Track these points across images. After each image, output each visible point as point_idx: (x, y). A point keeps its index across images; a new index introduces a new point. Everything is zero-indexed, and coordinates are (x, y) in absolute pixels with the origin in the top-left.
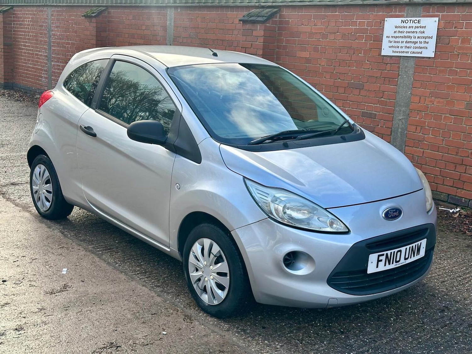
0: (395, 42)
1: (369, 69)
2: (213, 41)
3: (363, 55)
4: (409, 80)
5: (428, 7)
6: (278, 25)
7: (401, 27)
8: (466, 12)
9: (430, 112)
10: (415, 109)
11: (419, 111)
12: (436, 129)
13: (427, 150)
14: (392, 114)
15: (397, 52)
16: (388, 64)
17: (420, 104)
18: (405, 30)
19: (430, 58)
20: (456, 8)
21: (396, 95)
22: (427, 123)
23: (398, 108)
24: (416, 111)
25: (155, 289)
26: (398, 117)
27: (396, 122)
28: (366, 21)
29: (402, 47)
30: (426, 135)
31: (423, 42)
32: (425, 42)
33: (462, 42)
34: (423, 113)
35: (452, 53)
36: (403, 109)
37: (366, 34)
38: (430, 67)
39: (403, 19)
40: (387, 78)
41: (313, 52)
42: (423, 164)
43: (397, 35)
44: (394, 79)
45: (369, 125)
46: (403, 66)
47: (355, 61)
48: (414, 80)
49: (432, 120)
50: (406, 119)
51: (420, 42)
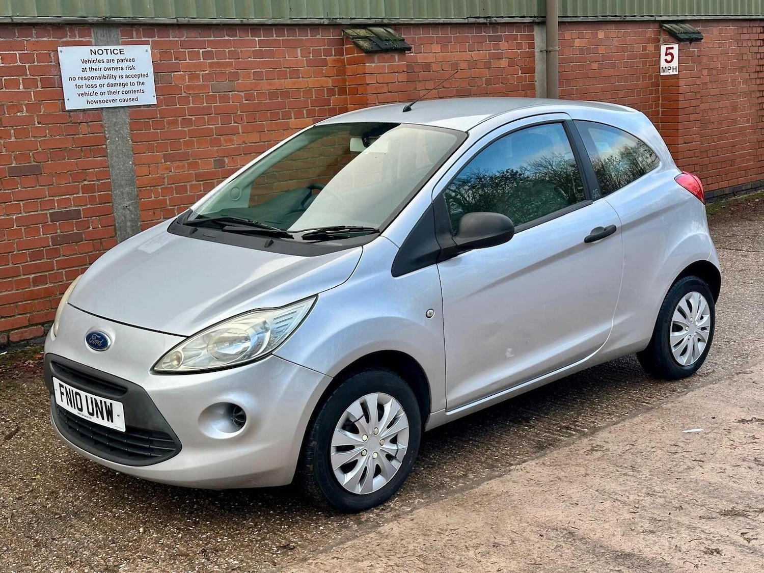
0: (87, 86)
1: (45, 136)
3: (27, 114)
4: (126, 144)
5: (128, 28)
7: (93, 62)
8: (185, 37)
9: (169, 184)
10: (147, 186)
11: (153, 186)
12: (182, 206)
14: (110, 203)
15: (96, 102)
16: (81, 124)
17: (150, 176)
18: (102, 65)
19: (149, 106)
20: (171, 31)
22: (168, 201)
23: (117, 191)
24: (148, 188)
26: (122, 204)
27: (119, 214)
28: (16, 52)
29: (102, 94)
31: (136, 84)
32: (139, 83)
33: (190, 79)
34: (159, 188)
35: (179, 95)
36: (127, 189)
37: (24, 77)
38: (153, 119)
39: (93, 48)
40: (85, 147)
43: (89, 74)
44: (100, 147)
45: (71, 232)
46: (109, 122)
47: (11, 128)
48: (133, 142)
49: (175, 195)
50: (135, 204)
51: (130, 83)
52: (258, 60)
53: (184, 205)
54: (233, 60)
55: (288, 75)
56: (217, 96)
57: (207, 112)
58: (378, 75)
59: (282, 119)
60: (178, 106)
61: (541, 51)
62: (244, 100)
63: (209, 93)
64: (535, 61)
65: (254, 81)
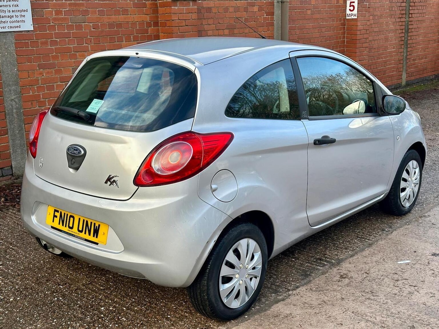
4: (12, 57)
9: (42, 84)
10: (27, 85)
11: (31, 86)
12: (51, 99)
14: (2, 96)
17: (29, 79)
19: (29, 31)
22: (41, 96)
23: (6, 89)
24: (28, 87)
26: (10, 98)
27: (8, 104)
30: (43, 107)
31: (19, 16)
32: (21, 16)
33: (56, 14)
34: (35, 87)
35: (49, 25)
36: (13, 87)
38: (31, 40)
48: (18, 56)
49: (46, 92)
50: (19, 98)
51: (15, 15)
52: (101, 2)
53: (52, 98)
54: (84, 2)
55: (121, 12)
56: (74, 25)
57: (67, 36)
58: (180, 15)
59: (117, 42)
60: (48, 32)
61: (278, 2)
62: (92, 28)
63: (68, 23)
64: (274, 8)
65: (98, 16)
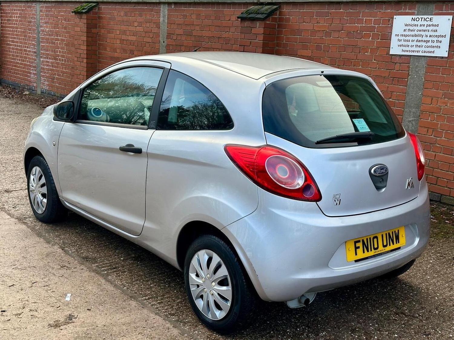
0: (405, 41)
1: (376, 68)
2: (209, 39)
3: (370, 54)
4: (420, 81)
5: (441, 4)
6: (278, 23)
7: (411, 25)
9: (443, 114)
10: (427, 111)
11: (431, 112)
12: (449, 132)
13: (439, 153)
14: (402, 116)
15: (407, 51)
16: (397, 64)
17: (432, 105)
18: (416, 28)
19: (442, 57)
21: (406, 95)
22: (439, 125)
23: (407, 110)
24: (427, 113)
25: (169, 318)
26: (408, 119)
27: (405, 124)
28: (373, 18)
29: (412, 46)
30: (439, 137)
31: (435, 41)
32: (438, 41)
34: (436, 114)
36: (414, 110)
37: (373, 33)
38: (443, 67)
39: (414, 17)
40: (396, 78)
41: (315, 50)
42: (435, 168)
43: (407, 33)
44: (404, 79)
46: (413, 65)
47: (360, 61)
48: (426, 80)
49: (445, 122)
50: (416, 121)
51: (432, 40)
53: (450, 131)
